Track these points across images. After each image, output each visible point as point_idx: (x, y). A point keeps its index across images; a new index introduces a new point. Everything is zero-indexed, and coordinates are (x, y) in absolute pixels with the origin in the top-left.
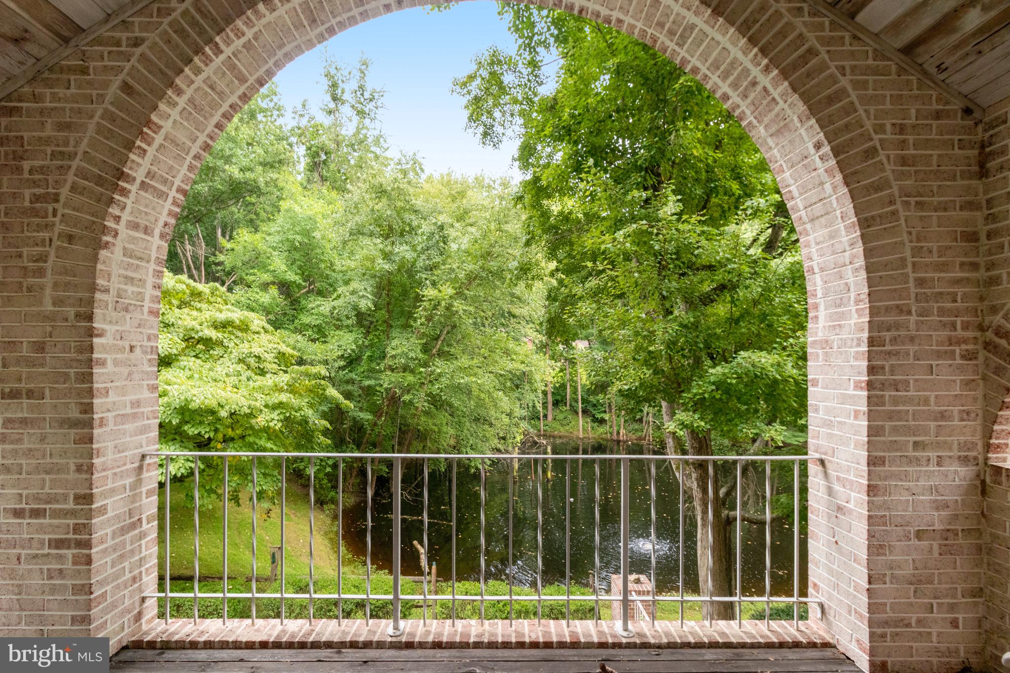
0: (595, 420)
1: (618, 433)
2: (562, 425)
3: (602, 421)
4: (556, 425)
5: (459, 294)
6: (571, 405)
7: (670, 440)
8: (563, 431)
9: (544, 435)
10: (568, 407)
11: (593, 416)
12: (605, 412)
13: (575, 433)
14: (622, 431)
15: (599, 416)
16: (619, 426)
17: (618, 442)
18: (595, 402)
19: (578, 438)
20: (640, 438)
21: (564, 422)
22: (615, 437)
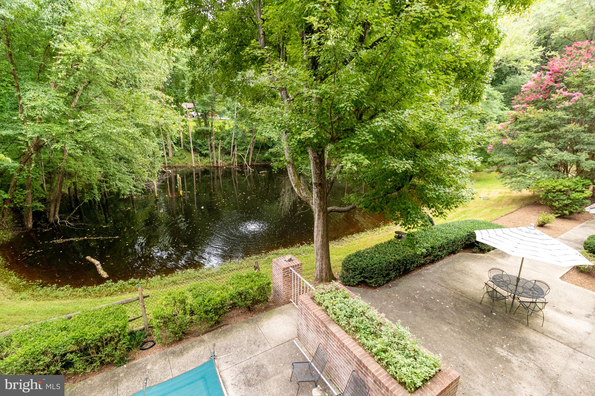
0: (201, 155)
1: (217, 162)
2: (180, 159)
3: (206, 156)
4: (175, 159)
5: (98, 53)
6: (184, 146)
7: (291, 169)
8: (181, 163)
9: (168, 167)
10: (182, 148)
11: (200, 152)
12: (208, 150)
13: (189, 164)
14: (220, 161)
15: (204, 152)
16: (217, 158)
17: (218, 167)
18: (200, 143)
19: (192, 167)
20: (229, 165)
21: (181, 157)
22: (215, 165)
